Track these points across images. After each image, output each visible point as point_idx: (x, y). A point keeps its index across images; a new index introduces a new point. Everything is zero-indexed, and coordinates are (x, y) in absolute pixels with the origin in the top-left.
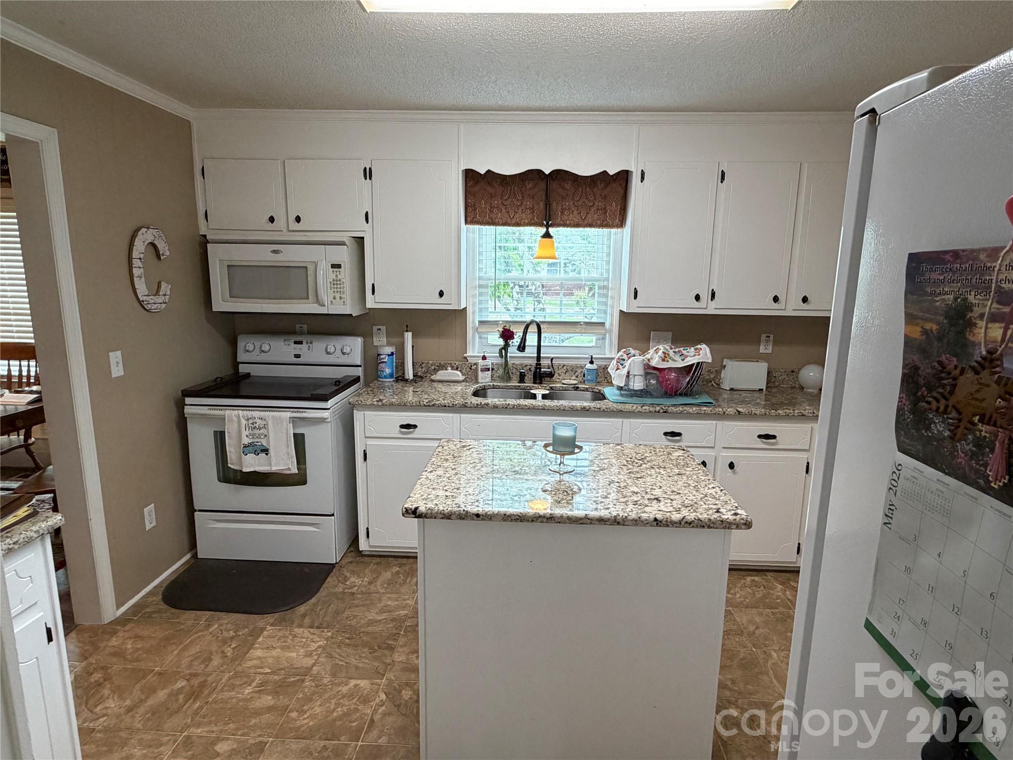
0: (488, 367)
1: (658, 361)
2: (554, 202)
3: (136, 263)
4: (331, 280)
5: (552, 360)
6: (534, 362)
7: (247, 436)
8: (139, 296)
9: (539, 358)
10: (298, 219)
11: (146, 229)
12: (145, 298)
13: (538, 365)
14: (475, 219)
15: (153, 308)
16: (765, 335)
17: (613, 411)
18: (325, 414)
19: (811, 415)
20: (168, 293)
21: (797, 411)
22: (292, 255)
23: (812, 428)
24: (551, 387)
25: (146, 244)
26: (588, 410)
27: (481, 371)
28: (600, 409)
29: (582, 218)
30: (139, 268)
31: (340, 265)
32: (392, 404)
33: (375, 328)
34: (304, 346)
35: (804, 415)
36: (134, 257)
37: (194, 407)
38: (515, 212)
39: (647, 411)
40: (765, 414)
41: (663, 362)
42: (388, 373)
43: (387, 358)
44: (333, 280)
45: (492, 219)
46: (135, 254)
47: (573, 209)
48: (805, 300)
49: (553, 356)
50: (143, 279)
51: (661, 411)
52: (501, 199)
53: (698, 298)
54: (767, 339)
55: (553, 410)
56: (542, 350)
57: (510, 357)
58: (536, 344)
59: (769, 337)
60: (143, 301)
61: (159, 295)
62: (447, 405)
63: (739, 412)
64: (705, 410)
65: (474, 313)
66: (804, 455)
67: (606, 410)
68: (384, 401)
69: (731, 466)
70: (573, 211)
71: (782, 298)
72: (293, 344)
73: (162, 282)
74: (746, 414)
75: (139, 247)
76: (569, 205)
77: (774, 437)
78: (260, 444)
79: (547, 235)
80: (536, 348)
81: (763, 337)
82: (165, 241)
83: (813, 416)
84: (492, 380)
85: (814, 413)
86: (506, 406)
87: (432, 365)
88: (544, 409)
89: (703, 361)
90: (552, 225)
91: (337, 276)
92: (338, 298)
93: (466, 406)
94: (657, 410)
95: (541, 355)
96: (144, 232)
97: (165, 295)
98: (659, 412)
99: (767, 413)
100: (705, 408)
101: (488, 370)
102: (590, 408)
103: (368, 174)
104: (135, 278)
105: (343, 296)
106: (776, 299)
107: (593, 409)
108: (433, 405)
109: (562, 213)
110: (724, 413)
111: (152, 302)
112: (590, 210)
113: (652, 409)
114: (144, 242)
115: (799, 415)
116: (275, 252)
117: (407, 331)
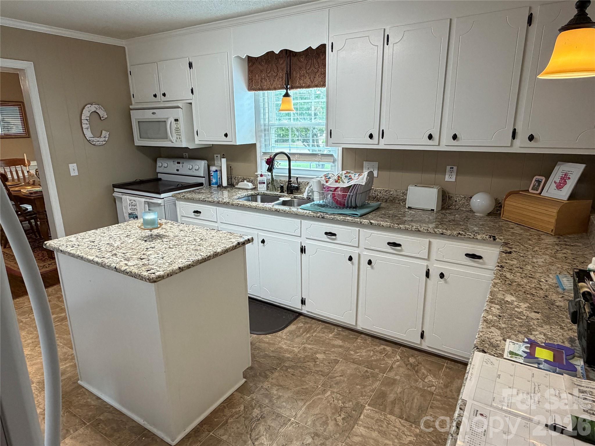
0: (264, 181)
1: (333, 182)
2: (295, 72)
3: (84, 122)
4: (175, 128)
5: (297, 178)
6: (287, 179)
7: (130, 209)
8: (87, 138)
9: (290, 177)
10: (164, 95)
11: (90, 105)
12: (90, 139)
13: (289, 181)
14: (253, 87)
15: (97, 143)
16: (450, 167)
17: (292, 214)
18: (159, 201)
19: (426, 232)
20: (108, 136)
21: (414, 227)
22: (160, 114)
23: (430, 242)
24: (294, 197)
25: (90, 113)
26: (278, 212)
27: (259, 183)
28: (285, 211)
29: (311, 81)
30: (87, 124)
31: (178, 119)
32: (188, 199)
33: (215, 156)
34: (181, 165)
35: (420, 231)
36: (82, 119)
37: (118, 193)
38: (273, 81)
39: (312, 216)
40: (390, 227)
41: (336, 183)
42: (214, 182)
43: (213, 173)
44: (176, 128)
45: (261, 87)
46: (83, 117)
47: (306, 76)
48: (455, 137)
49: (297, 176)
50: (89, 129)
51: (320, 217)
52: (266, 72)
53: (371, 136)
54: (451, 169)
55: (261, 209)
56: (292, 172)
57: (275, 175)
58: (288, 167)
59: (453, 168)
60: (90, 140)
61: (101, 137)
62: (211, 201)
63: (371, 223)
64: (348, 219)
65: (261, 147)
66: (425, 263)
67: (288, 213)
68: (185, 197)
69: (370, 262)
70: (306, 77)
71: (436, 136)
72: (176, 164)
73: (103, 131)
74: (376, 225)
75: (86, 113)
76: (304, 73)
77: (399, 245)
78: (135, 213)
79: (287, 95)
80: (288, 170)
81: (448, 168)
82: (104, 110)
83: (427, 232)
84: (267, 189)
85: (428, 230)
86: (237, 204)
87: (240, 179)
88: (256, 208)
89: (359, 183)
90: (292, 88)
91: (177, 126)
92: (178, 138)
93: (219, 203)
94: (318, 216)
95: (292, 175)
96: (89, 107)
97: (105, 137)
98: (319, 217)
99: (391, 226)
100: (348, 218)
101: (264, 183)
102: (280, 211)
103: (190, 65)
104: (84, 129)
105: (180, 137)
106: (430, 137)
107: (281, 211)
108: (205, 201)
109: (300, 79)
110: (361, 223)
111: (96, 140)
112: (316, 75)
113: (315, 215)
114: (89, 111)
115: (416, 230)
116: (153, 113)
117: (223, 158)
